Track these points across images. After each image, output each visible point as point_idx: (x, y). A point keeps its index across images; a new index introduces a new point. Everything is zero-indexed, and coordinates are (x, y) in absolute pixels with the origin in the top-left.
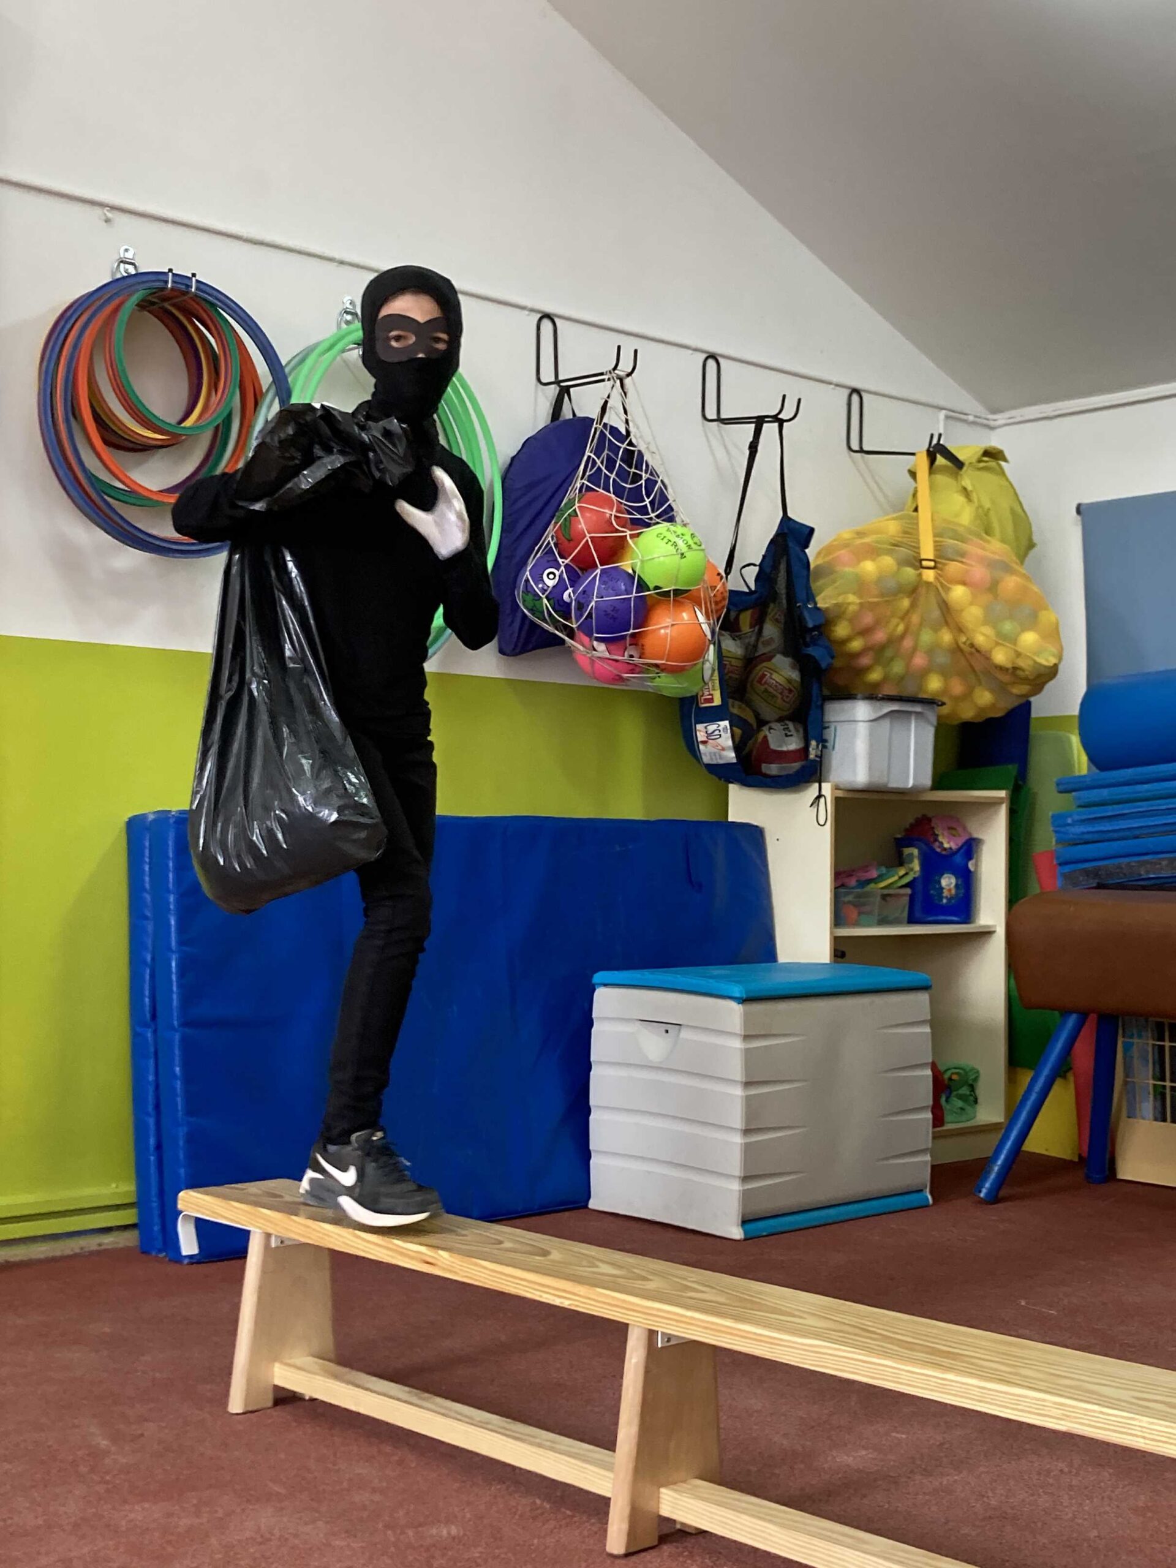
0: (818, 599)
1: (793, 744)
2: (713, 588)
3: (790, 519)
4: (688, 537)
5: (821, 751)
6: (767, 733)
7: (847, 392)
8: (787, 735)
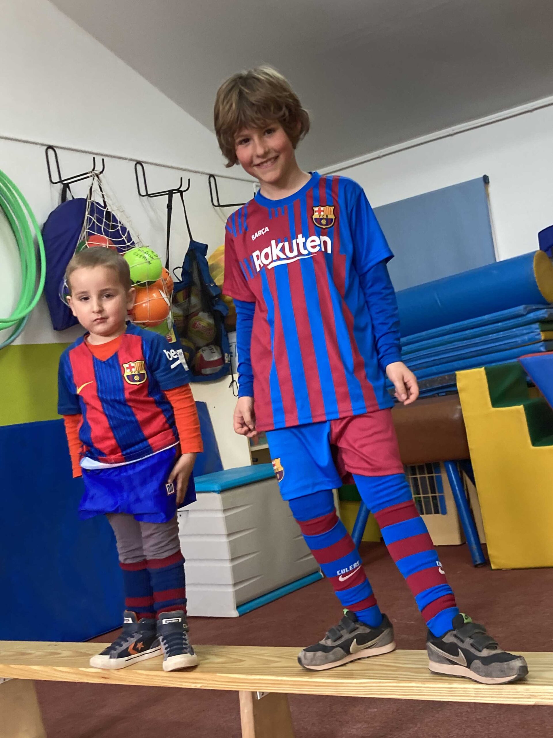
0: (215, 281)
1: (216, 357)
2: (165, 280)
3: (194, 242)
4: (150, 253)
5: (231, 358)
6: (201, 353)
7: (208, 176)
8: (212, 353)
